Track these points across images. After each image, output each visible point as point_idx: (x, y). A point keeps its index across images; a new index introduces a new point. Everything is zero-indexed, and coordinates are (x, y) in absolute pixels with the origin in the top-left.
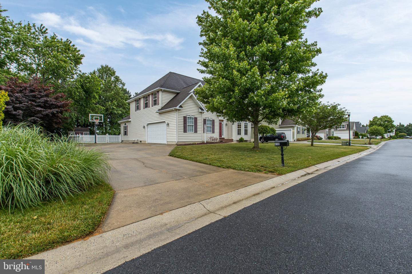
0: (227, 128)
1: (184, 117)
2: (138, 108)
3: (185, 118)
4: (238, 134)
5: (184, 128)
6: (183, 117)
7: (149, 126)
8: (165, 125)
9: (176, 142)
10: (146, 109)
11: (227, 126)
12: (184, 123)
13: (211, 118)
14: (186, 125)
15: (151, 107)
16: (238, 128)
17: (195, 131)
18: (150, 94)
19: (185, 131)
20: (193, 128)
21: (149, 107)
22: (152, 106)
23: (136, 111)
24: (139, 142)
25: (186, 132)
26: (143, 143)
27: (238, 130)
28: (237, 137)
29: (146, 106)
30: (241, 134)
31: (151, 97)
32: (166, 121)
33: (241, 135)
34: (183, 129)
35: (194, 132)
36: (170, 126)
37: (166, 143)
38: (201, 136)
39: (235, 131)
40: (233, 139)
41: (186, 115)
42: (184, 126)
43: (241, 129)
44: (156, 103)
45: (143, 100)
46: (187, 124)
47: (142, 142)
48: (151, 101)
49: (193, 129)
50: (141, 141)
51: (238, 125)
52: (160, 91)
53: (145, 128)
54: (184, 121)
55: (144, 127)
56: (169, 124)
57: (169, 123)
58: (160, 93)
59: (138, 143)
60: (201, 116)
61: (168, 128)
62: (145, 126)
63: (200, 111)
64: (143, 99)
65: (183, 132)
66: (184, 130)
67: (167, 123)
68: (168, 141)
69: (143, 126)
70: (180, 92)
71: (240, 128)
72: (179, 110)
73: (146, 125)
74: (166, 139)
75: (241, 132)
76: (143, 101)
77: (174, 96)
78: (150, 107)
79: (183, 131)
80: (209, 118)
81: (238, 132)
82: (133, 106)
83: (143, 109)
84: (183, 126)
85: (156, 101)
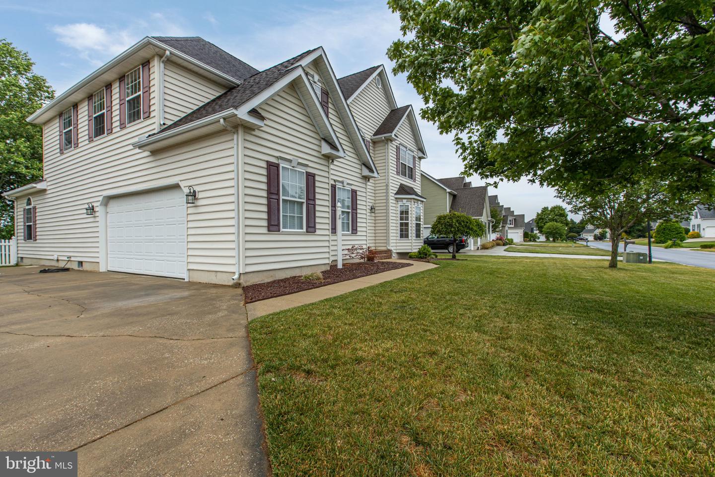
0: (373, 218)
1: (270, 165)
2: (70, 142)
3: (273, 170)
4: (402, 236)
5: (269, 213)
6: (264, 165)
7: (114, 206)
8: (178, 199)
9: (236, 276)
10: (100, 140)
11: (373, 214)
12: (269, 192)
13: (348, 184)
14: (278, 200)
15: (118, 129)
16: (401, 219)
17: (308, 227)
18: (115, 81)
19: (273, 225)
20: (302, 213)
21: (111, 132)
22: (123, 126)
23: (62, 153)
24: (75, 266)
25: (275, 228)
26: (87, 272)
27: (401, 224)
28: (398, 245)
29: (100, 127)
30: (408, 237)
31: (116, 89)
32: (182, 184)
33: (410, 238)
34: (265, 216)
35: (305, 230)
36: (200, 203)
37: (185, 276)
38: (327, 244)
39: (395, 228)
40: (390, 251)
41: (277, 158)
42: (269, 205)
43: (409, 222)
44: (139, 112)
45: (87, 108)
46: (282, 197)
47: (86, 267)
48: (116, 107)
49: (302, 218)
50: (81, 263)
51: (402, 213)
52: (153, 57)
53: (97, 214)
54: (269, 183)
55: (91, 210)
56: (199, 195)
57: (197, 189)
58: (157, 69)
59: (67, 270)
60: (325, 169)
61: (191, 211)
62: (95, 205)
63: (326, 149)
64: (86, 103)
65: (265, 230)
66: (269, 220)
67: (186, 191)
68: (191, 267)
69: (87, 206)
70: (238, 82)
71: (407, 219)
72: (248, 128)
73: (98, 204)
74: (185, 259)
75: (408, 231)
76: (86, 113)
77: (218, 94)
78: (114, 131)
79: (265, 223)
80: (342, 182)
81: (401, 230)
82: (52, 136)
83: (87, 142)
84: (265, 201)
85: (139, 103)
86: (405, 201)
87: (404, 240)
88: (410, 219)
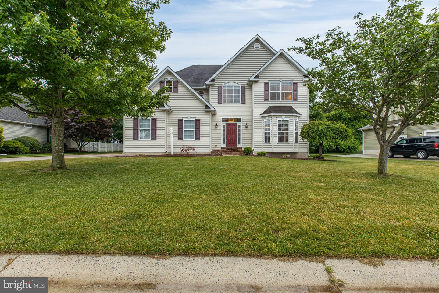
86: (267, 118)
87: (267, 144)
88: (271, 130)
